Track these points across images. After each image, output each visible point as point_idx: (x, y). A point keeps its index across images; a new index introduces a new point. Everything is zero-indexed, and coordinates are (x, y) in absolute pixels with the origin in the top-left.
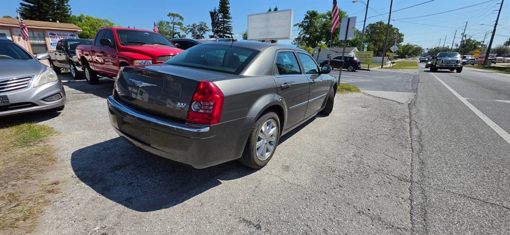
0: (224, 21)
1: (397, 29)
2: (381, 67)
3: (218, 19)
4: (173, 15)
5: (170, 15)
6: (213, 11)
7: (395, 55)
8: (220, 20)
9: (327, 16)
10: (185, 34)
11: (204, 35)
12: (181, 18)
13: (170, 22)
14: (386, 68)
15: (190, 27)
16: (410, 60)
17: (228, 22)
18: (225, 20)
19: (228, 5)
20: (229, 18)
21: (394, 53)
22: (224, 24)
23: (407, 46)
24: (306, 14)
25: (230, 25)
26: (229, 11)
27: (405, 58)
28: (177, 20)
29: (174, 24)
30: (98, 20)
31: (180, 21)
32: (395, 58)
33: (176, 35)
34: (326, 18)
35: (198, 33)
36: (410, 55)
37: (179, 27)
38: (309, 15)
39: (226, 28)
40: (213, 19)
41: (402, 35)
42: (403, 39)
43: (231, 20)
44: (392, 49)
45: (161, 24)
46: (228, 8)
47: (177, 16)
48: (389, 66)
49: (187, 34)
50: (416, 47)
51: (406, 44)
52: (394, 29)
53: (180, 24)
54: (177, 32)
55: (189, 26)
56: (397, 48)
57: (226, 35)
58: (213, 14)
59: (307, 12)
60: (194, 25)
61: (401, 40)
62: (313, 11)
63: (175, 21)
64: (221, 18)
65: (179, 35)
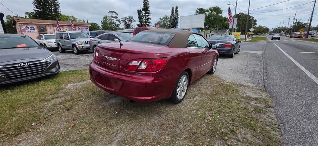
0: (146, 15)
1: (252, 17)
2: (244, 41)
3: (142, 14)
4: (112, 12)
5: (110, 12)
6: (139, 10)
7: (252, 33)
8: (143, 14)
9: (209, 11)
10: (119, 23)
11: (131, 24)
12: (117, 14)
13: (110, 16)
14: (248, 41)
15: (123, 19)
16: (261, 36)
17: (148, 16)
18: (146, 14)
19: (148, 6)
20: (149, 13)
21: (252, 32)
22: (146, 17)
23: (259, 27)
24: (197, 10)
25: (150, 18)
26: (149, 10)
27: (258, 34)
28: (114, 15)
29: (113, 17)
30: (67, 16)
32: (252, 35)
33: (114, 25)
34: (209, 12)
35: (128, 23)
36: (261, 33)
37: (116, 19)
38: (198, 11)
39: (148, 20)
40: (139, 14)
41: (255, 21)
42: (256, 23)
43: (150, 15)
44: (250, 30)
45: (105, 18)
46: (148, 7)
47: (114, 12)
48: (249, 40)
49: (120, 23)
50: (265, 27)
51: (258, 26)
52: (251, 17)
53: (116, 17)
54: (114, 22)
56: (253, 30)
57: (147, 24)
58: (139, 12)
59: (198, 9)
60: (125, 18)
61: (255, 24)
62: (201, 8)
63: (113, 15)
64: (144, 14)
65: (115, 24)
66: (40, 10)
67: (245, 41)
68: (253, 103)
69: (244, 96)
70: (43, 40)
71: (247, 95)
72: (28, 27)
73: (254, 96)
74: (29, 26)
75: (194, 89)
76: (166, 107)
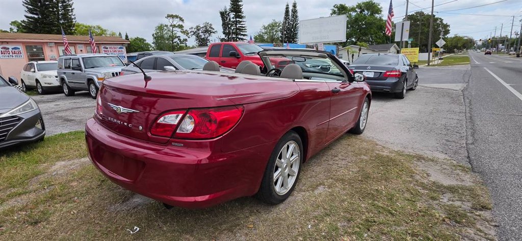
0: (236, 21)
1: (440, 19)
2: (427, 64)
3: (230, 19)
4: (172, 16)
5: (169, 16)
6: (223, 11)
7: (442, 50)
8: (232, 20)
9: (357, 9)
10: (187, 38)
11: (209, 38)
12: (181, 20)
13: (169, 24)
14: (434, 65)
15: (193, 30)
16: (460, 55)
17: (241, 22)
18: (237, 19)
19: (240, 3)
20: (241, 17)
21: (441, 48)
22: (236, 24)
23: (454, 38)
24: (333, 8)
25: (243, 26)
26: (243, 10)
27: (454, 52)
28: (176, 22)
29: (174, 26)
30: (89, 27)
31: (181, 23)
32: (442, 53)
33: (176, 40)
34: (356, 11)
35: (203, 37)
36: (460, 49)
37: (180, 30)
38: (336, 9)
39: (239, 29)
40: (223, 20)
41: (446, 26)
42: (449, 30)
43: (244, 20)
44: (438, 43)
45: (161, 28)
46: (240, 6)
47: (177, 17)
48: (436, 63)
49: (189, 37)
50: (466, 38)
51: (453, 36)
52: (437, 19)
53: (181, 27)
54: (177, 35)
55: (192, 28)
56: (444, 43)
57: (239, 37)
58: (223, 14)
59: (334, 6)
60: (197, 27)
61: (447, 32)
62: (341, 5)
63: (175, 23)
64: (233, 18)
65: (179, 39)
66: (36, 16)
67: (429, 65)
68: (445, 200)
69: (425, 181)
70: (35, 72)
71: (432, 179)
72: (8, 49)
73: (446, 182)
74: (10, 47)
75: (317, 170)
76: (251, 213)
